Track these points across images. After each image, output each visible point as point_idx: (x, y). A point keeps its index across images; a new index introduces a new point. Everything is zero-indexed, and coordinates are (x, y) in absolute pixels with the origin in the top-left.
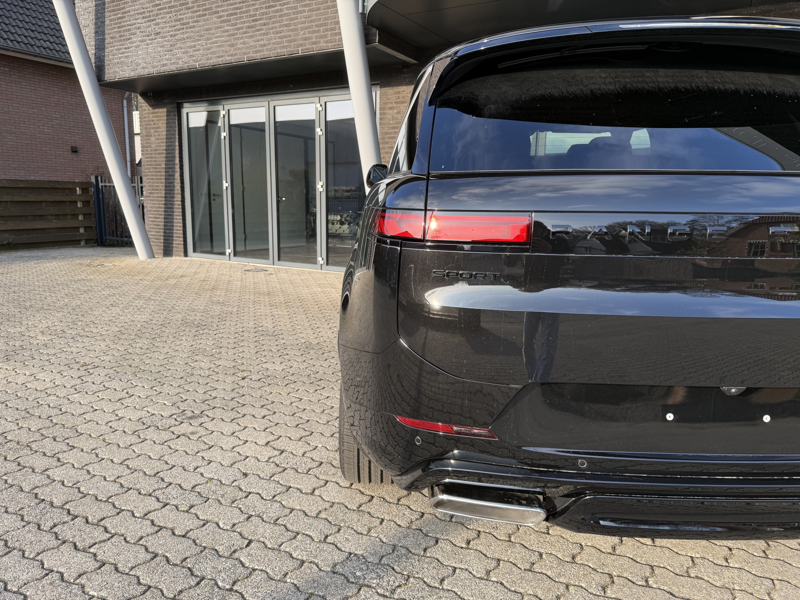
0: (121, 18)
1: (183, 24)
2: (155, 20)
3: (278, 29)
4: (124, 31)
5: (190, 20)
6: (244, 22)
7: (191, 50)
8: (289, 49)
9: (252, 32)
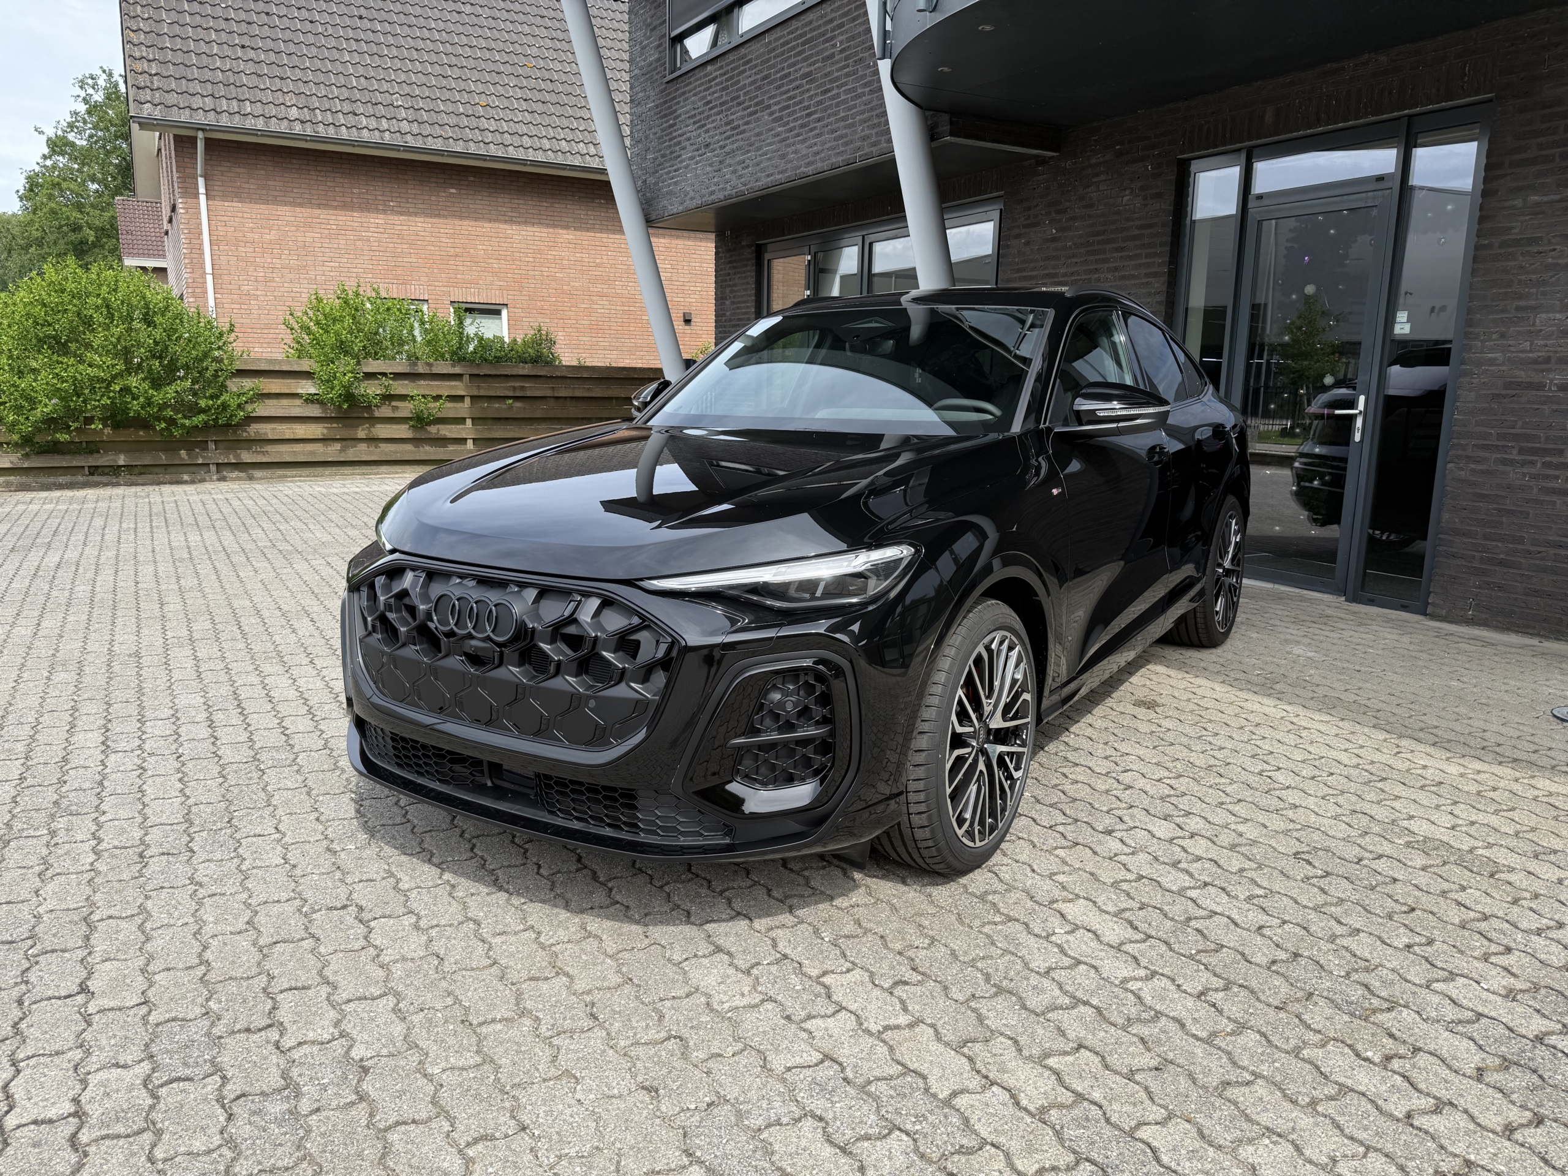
0: (672, 126)
1: (733, 129)
2: (705, 125)
3: (834, 126)
4: (676, 144)
5: (741, 122)
6: (796, 120)
7: (739, 168)
8: (844, 157)
9: (807, 133)
